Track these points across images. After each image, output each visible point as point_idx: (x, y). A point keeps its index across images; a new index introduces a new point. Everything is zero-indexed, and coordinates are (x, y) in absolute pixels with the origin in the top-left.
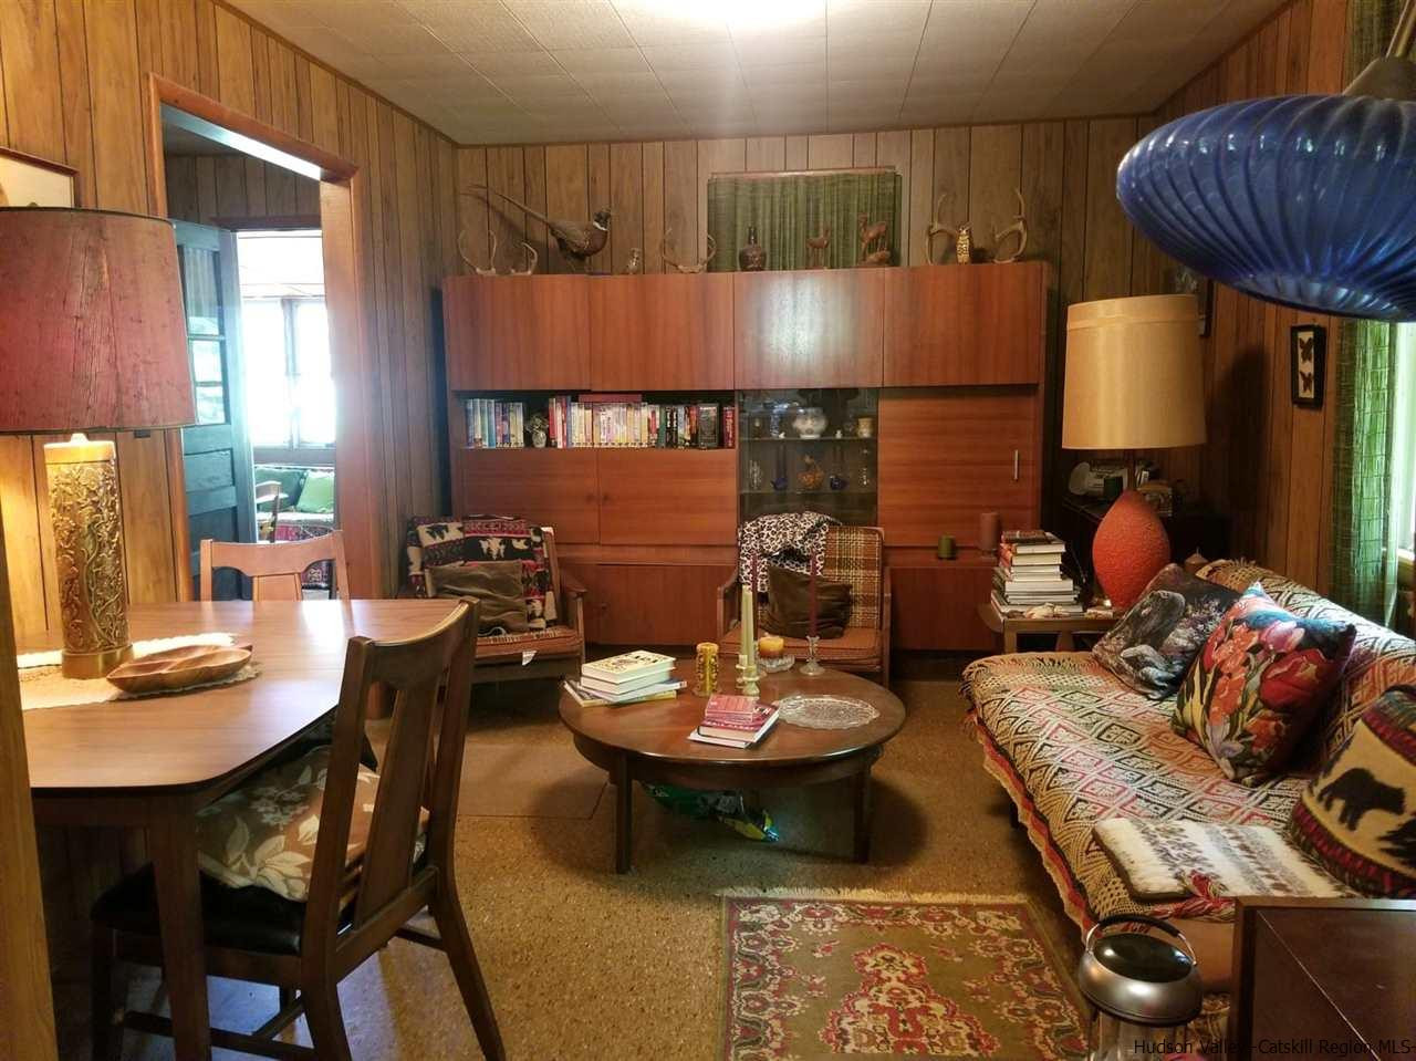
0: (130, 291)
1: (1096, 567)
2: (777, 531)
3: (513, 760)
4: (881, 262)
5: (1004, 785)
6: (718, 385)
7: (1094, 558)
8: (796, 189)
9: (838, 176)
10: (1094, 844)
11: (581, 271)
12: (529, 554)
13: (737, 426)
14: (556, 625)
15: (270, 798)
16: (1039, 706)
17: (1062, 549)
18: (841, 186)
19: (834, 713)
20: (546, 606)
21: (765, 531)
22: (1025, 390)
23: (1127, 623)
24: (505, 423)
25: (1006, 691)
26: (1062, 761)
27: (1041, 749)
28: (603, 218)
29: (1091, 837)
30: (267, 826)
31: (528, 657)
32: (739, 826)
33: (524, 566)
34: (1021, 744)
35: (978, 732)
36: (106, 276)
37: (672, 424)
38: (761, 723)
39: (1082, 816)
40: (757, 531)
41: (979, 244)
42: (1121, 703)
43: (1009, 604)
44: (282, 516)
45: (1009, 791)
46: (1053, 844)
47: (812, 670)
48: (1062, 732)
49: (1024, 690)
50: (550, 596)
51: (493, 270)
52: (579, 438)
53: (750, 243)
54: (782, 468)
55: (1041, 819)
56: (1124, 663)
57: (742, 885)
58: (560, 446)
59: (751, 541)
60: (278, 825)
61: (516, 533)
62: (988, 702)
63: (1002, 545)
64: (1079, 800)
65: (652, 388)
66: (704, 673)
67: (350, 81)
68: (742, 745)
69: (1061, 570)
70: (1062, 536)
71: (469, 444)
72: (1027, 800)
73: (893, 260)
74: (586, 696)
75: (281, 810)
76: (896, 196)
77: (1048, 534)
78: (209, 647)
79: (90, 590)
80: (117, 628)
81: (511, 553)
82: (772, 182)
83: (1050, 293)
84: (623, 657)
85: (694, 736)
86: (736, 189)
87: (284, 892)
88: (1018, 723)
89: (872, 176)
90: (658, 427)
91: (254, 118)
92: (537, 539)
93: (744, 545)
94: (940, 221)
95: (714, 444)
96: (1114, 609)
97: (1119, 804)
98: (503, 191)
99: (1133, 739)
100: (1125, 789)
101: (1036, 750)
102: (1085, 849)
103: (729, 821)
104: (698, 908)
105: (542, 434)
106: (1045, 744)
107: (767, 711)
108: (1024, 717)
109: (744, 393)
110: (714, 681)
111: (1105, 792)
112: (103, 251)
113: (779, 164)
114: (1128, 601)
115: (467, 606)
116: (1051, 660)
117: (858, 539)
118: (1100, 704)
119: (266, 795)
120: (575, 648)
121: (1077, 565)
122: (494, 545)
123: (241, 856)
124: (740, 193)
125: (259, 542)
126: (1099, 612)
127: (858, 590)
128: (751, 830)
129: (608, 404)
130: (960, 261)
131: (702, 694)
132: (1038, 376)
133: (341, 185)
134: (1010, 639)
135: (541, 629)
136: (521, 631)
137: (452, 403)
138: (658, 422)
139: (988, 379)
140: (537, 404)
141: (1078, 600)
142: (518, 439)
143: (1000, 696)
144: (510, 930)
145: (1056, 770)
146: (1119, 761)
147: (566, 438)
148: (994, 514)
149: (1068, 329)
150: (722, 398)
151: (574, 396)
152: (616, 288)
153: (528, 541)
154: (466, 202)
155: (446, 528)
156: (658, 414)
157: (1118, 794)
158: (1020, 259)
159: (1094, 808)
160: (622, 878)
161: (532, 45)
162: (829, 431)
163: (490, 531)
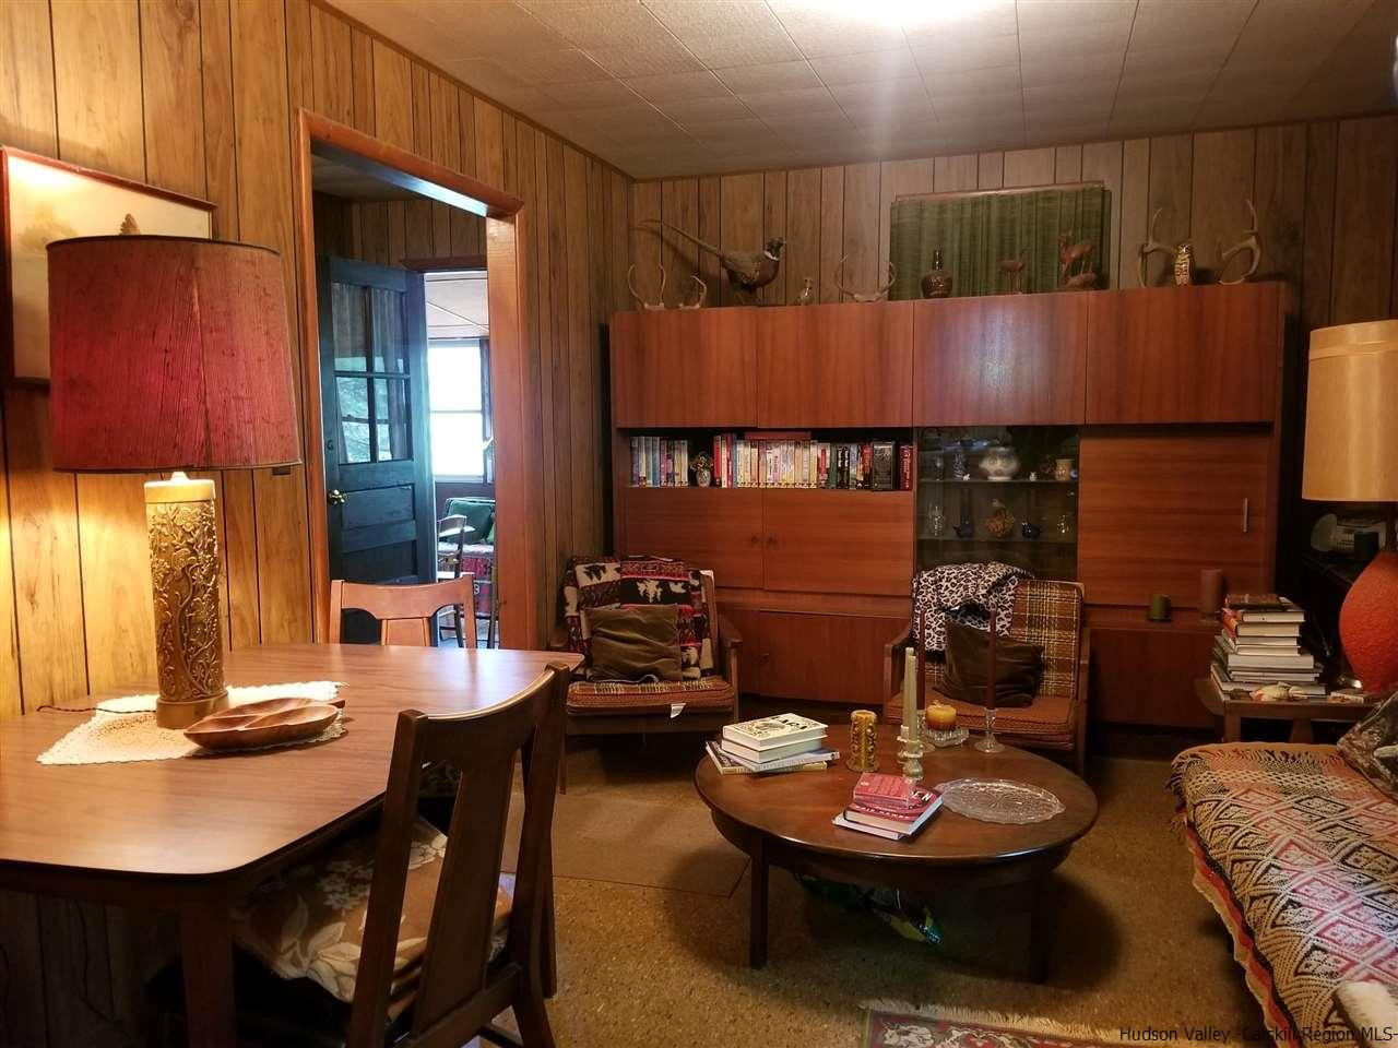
0: (224, 323)
1: (1344, 641)
2: (955, 584)
3: (658, 819)
4: (1084, 286)
5: (1218, 909)
6: (894, 421)
7: (1341, 632)
8: (989, 208)
9: (1037, 193)
10: (1335, 1013)
11: (748, 303)
12: (685, 598)
13: (915, 466)
14: (711, 674)
15: (342, 875)
16: (1267, 813)
17: (1300, 619)
18: (1040, 204)
19: (1008, 802)
20: (702, 653)
21: (944, 583)
22: (1259, 429)
23: (1384, 714)
24: (670, 461)
25: (1225, 791)
26: (1294, 891)
27: (1266, 871)
28: (774, 247)
29: (1331, 1003)
30: (330, 908)
31: (676, 709)
32: (895, 922)
33: (681, 610)
34: (1241, 861)
35: (1188, 838)
36: (196, 308)
37: (843, 463)
38: (919, 811)
39: (1319, 970)
40: (936, 582)
41: (1201, 263)
42: (1373, 815)
43: (1232, 681)
44: (467, 548)
45: (1223, 918)
46: (1278, 1002)
47: (989, 747)
48: (1294, 852)
49: (1246, 792)
50: (707, 642)
51: (662, 304)
52: (744, 478)
53: (934, 268)
54: (967, 512)
55: (1264, 965)
56: (1378, 763)
57: (891, 998)
58: (724, 486)
59: (927, 593)
60: (340, 910)
61: (674, 575)
62: (1201, 803)
63: (1225, 610)
64: (1315, 948)
65: (821, 426)
66: (859, 744)
67: (519, 116)
68: (895, 837)
69: (1298, 643)
70: (1301, 602)
71: (633, 482)
72: (1246, 936)
73: (1101, 282)
74: (726, 762)
75: (350, 890)
76: (1104, 215)
77: (1283, 599)
78: (302, 700)
79: (182, 636)
80: (209, 677)
81: (668, 596)
82: (962, 204)
83: (1289, 318)
84: (769, 720)
85: (839, 821)
86: (922, 211)
87: (333, 989)
88: (1238, 834)
89: (1077, 192)
90: (828, 466)
91: (412, 153)
92: (696, 583)
93: (920, 597)
94: (1155, 239)
95: (889, 486)
96: (1366, 694)
97: (1371, 960)
98: (677, 225)
99: (1390, 866)
100: (1379, 938)
101: (1260, 872)
102: (1322, 1018)
103: (884, 916)
104: (838, 1021)
105: (706, 473)
106: (1271, 865)
107: (927, 797)
108: (1245, 827)
109: (923, 430)
110: (870, 754)
111: (1349, 940)
112: (195, 283)
113: (971, 183)
114: (1384, 686)
115: (553, 673)
116: (1283, 753)
117: (1052, 596)
118: (1346, 814)
119: (338, 870)
120: (727, 703)
121: (1319, 637)
122: (651, 588)
123: (294, 945)
124: (926, 214)
125: (440, 575)
126: (1346, 696)
127: (1051, 653)
128: (908, 929)
129: (778, 442)
130: (1179, 283)
131: (857, 768)
132: (1273, 412)
133: (506, 221)
134: (1232, 724)
135: (694, 679)
136: (674, 680)
137: (615, 439)
138: (828, 461)
139: (1212, 415)
140: (702, 442)
141: (1320, 681)
142: (682, 478)
143: (1215, 797)
144: (624, 1025)
145: (1283, 902)
146: (1371, 896)
147: (731, 477)
148: (1219, 570)
149: (1310, 358)
150: (899, 436)
151: (739, 434)
152: (784, 321)
153: (686, 585)
154: (641, 237)
155: (603, 568)
156: (828, 454)
157: (1370, 945)
158: (1251, 279)
159: (1337, 961)
160: (756, 973)
161: (693, 65)
162: (1022, 472)
163: (647, 574)
